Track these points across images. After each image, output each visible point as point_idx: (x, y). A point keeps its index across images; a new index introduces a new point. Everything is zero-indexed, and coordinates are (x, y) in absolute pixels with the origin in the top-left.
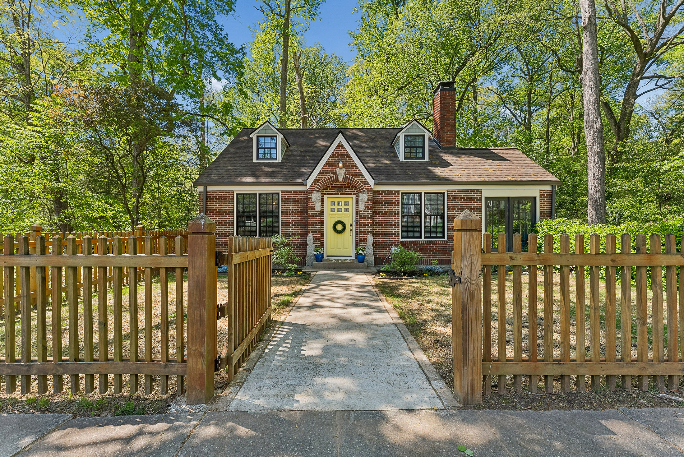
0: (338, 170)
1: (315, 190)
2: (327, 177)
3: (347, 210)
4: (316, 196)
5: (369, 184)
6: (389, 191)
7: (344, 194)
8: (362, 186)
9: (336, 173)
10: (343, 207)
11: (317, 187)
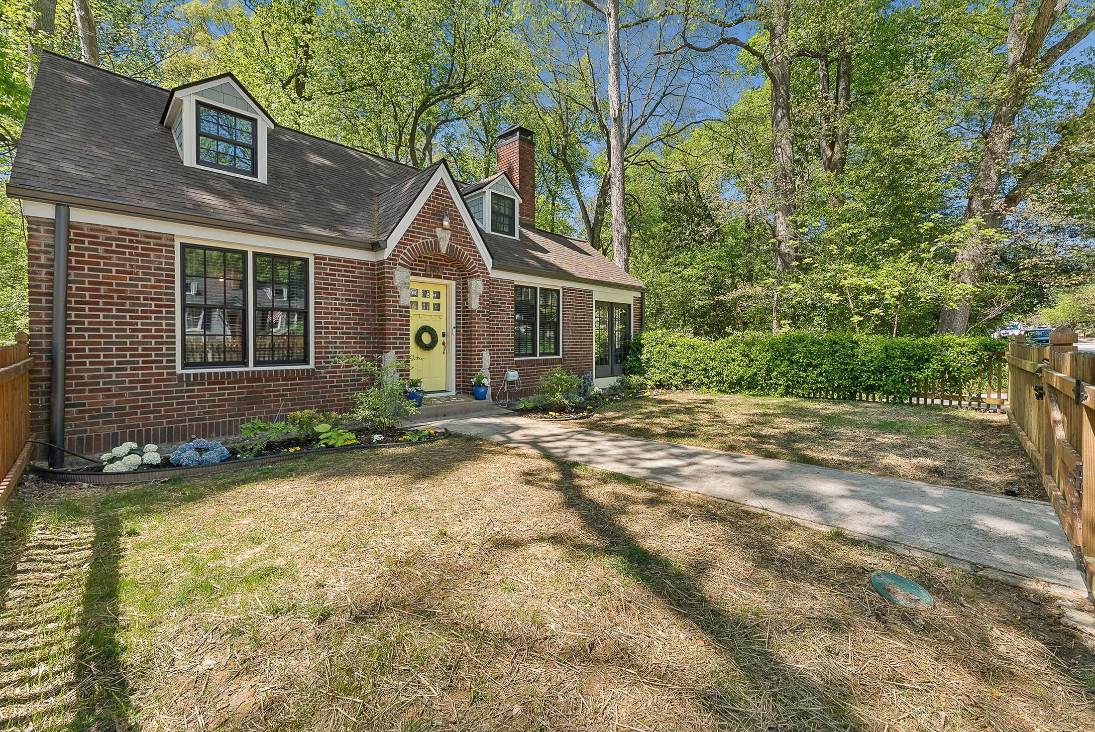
0: (439, 231)
1: (400, 264)
2: (421, 241)
3: (437, 307)
4: (400, 276)
5: (484, 265)
6: (503, 281)
7: (440, 277)
8: (475, 267)
9: (436, 236)
10: (431, 300)
11: (402, 259)
